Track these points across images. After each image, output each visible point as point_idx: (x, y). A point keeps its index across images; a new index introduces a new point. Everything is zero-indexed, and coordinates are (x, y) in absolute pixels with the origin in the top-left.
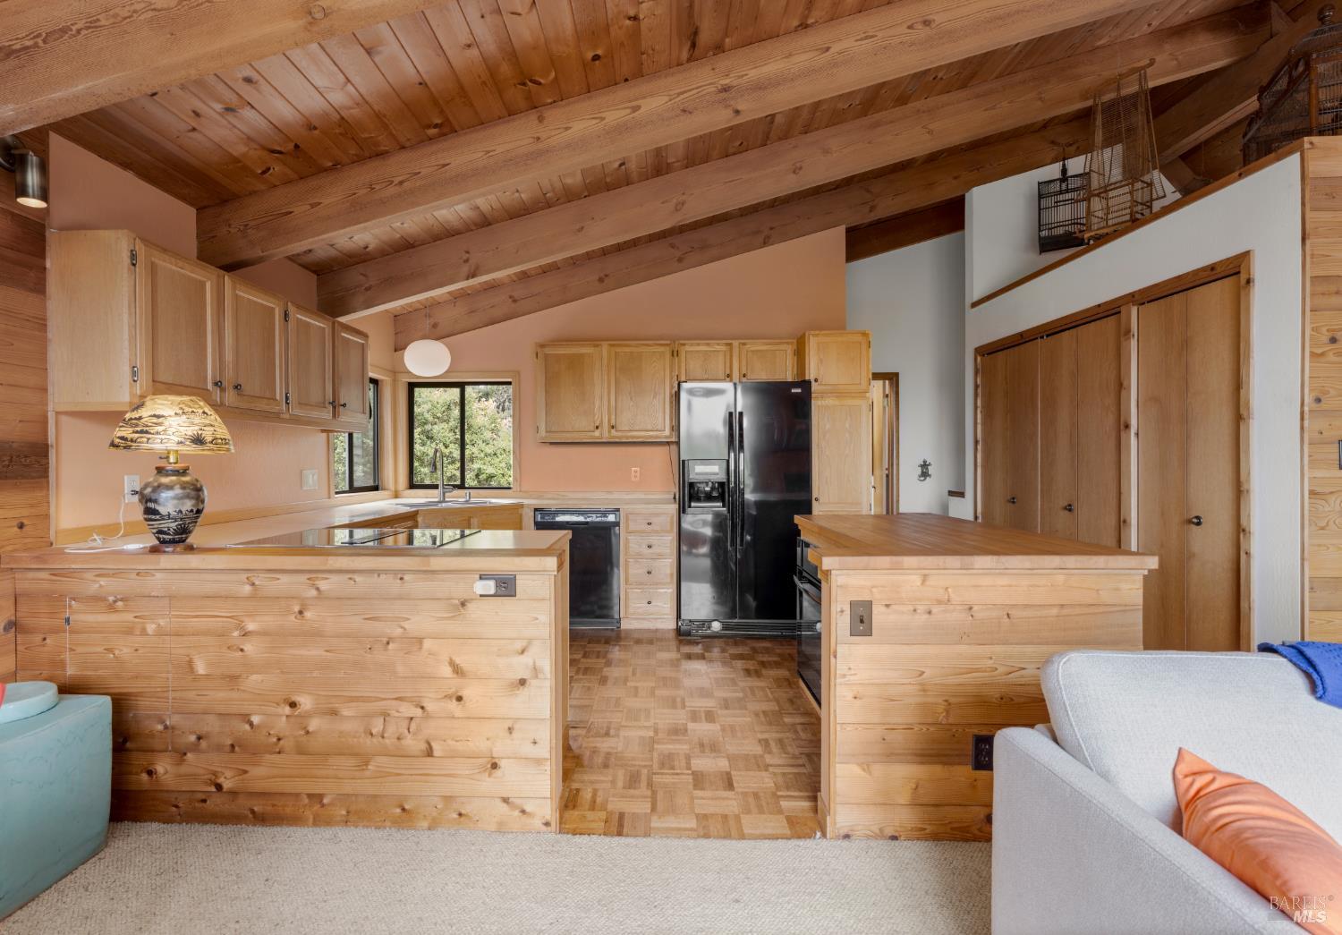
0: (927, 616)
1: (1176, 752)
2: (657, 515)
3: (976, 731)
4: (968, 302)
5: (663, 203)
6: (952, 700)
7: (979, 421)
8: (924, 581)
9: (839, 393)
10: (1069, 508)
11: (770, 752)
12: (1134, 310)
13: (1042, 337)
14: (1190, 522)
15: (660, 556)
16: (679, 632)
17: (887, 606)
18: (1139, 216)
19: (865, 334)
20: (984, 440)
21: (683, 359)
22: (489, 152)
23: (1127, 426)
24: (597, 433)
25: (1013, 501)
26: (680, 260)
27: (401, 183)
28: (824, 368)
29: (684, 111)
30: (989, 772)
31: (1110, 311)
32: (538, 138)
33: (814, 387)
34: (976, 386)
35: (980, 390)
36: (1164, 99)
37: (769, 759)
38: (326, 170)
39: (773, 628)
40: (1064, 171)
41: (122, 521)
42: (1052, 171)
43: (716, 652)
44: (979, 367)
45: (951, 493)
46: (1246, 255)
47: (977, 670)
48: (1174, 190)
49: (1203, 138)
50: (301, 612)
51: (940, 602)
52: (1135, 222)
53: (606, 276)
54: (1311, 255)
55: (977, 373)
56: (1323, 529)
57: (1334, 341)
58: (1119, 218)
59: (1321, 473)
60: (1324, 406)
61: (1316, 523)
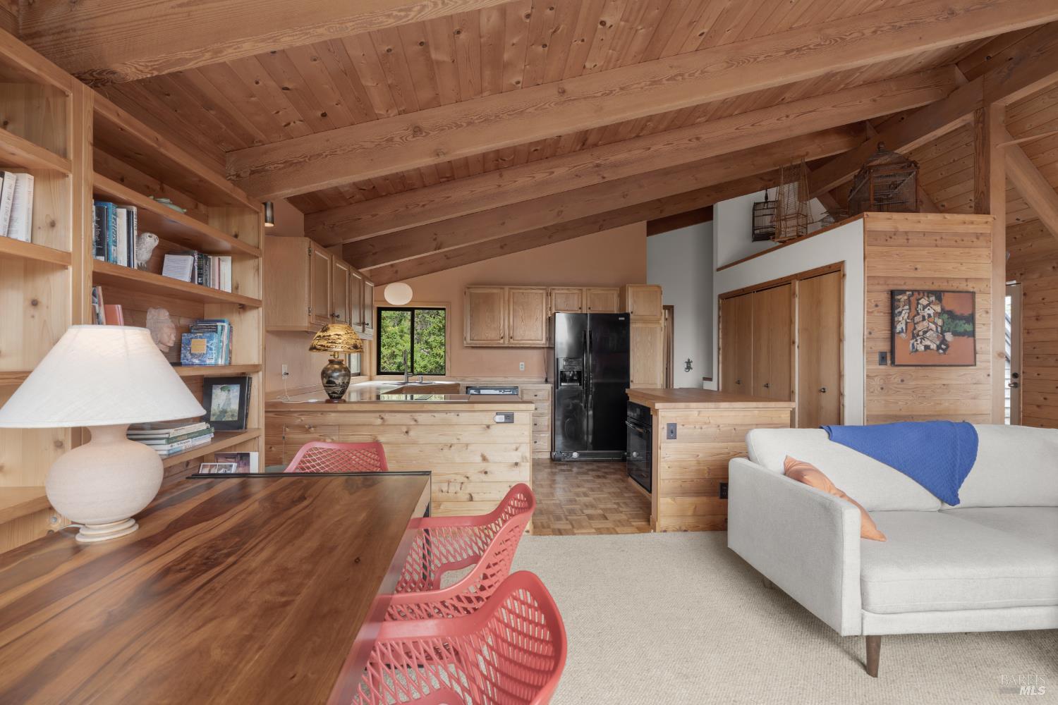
0: (700, 430)
1: (784, 457)
2: (540, 390)
3: (721, 481)
4: (715, 268)
5: (550, 211)
6: (711, 468)
7: (720, 336)
8: (699, 414)
9: (644, 320)
10: (767, 386)
11: (621, 507)
12: (797, 283)
13: (753, 293)
14: (821, 391)
15: (542, 415)
16: (553, 459)
17: (683, 425)
18: (801, 234)
19: (659, 287)
20: (724, 349)
21: (554, 297)
22: (472, 191)
23: (794, 343)
24: (502, 341)
25: (738, 382)
26: (550, 237)
27: (424, 206)
28: (635, 305)
29: (577, 176)
30: (725, 500)
31: (786, 282)
32: (500, 186)
33: (632, 316)
34: (719, 317)
35: (721, 319)
36: (815, 165)
37: (621, 509)
38: (382, 196)
39: (609, 455)
40: (766, 197)
41: (285, 388)
42: (759, 196)
43: (575, 470)
44: (721, 306)
45: (705, 379)
46: (842, 263)
47: (722, 454)
48: (826, 210)
49: (836, 186)
50: (407, 432)
51: (705, 423)
52: (799, 237)
53: (505, 245)
54: (867, 268)
55: (719, 309)
56: (872, 392)
57: (877, 306)
58: (791, 233)
59: (871, 367)
60: (872, 335)
61: (869, 390)
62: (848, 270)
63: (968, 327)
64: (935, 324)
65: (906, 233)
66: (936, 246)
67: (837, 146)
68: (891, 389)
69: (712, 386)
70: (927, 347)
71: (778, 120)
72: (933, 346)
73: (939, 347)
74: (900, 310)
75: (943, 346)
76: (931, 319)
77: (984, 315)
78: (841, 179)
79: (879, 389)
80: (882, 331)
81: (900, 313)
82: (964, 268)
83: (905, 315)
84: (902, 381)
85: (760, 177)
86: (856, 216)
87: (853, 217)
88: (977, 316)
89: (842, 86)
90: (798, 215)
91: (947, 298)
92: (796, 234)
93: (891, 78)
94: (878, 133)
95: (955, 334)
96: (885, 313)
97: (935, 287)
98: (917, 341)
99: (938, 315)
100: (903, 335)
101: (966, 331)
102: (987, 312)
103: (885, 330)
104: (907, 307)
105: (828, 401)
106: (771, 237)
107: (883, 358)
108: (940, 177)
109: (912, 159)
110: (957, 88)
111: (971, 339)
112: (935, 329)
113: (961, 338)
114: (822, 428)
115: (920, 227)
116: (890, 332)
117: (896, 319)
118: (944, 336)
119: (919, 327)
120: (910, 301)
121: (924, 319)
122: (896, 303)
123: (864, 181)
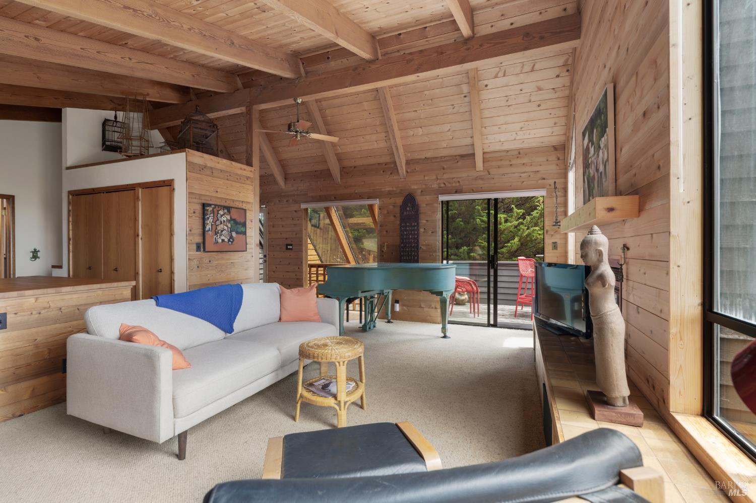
0: (37, 315)
1: (121, 325)
3: (63, 357)
4: (64, 166)
6: (52, 348)
7: (71, 229)
8: (36, 301)
10: (116, 270)
12: (140, 190)
13: (104, 193)
14: (158, 271)
17: (15, 314)
18: (143, 153)
20: (74, 239)
23: (138, 235)
25: (90, 268)
34: (69, 211)
35: (71, 213)
36: (157, 105)
40: (116, 117)
42: (110, 114)
44: (71, 201)
45: (53, 267)
46: (173, 180)
47: (60, 334)
49: (171, 125)
51: (44, 308)
52: (141, 156)
54: (189, 186)
55: (69, 203)
56: (192, 270)
57: (194, 212)
58: (135, 150)
59: (191, 253)
60: (192, 232)
61: (190, 269)
62: (177, 185)
63: (243, 229)
64: (227, 227)
65: (212, 168)
66: (228, 180)
67: (171, 98)
68: (203, 267)
69: (63, 273)
70: (223, 240)
71: (122, 58)
72: (226, 240)
73: (229, 240)
74: (208, 216)
75: (231, 240)
76: (225, 224)
77: (250, 223)
78: (174, 122)
79: (196, 267)
80: (198, 230)
81: (208, 218)
82: (241, 195)
83: (211, 220)
84: (210, 261)
85: (111, 99)
86: (181, 150)
87: (179, 150)
88: (247, 223)
89: (172, 56)
90: (141, 138)
91: (233, 211)
92: (139, 152)
93: (203, 66)
94: (198, 98)
95: (237, 233)
96: (199, 218)
97: (226, 204)
98: (217, 236)
99: (229, 221)
100: (210, 232)
101: (242, 231)
102: (252, 221)
103: (199, 229)
104: (212, 215)
105: (164, 278)
106: (118, 150)
107: (199, 247)
108: (231, 139)
109: (215, 123)
110: (238, 90)
111: (244, 236)
112: (227, 230)
113: (240, 235)
114: (152, 298)
115: (219, 166)
116: (202, 230)
117: (206, 222)
118: (231, 234)
119: (219, 228)
120: (213, 212)
121: (221, 223)
122: (206, 212)
123: (187, 127)
